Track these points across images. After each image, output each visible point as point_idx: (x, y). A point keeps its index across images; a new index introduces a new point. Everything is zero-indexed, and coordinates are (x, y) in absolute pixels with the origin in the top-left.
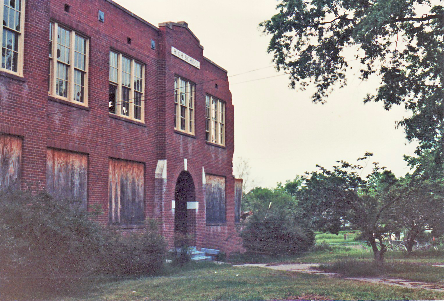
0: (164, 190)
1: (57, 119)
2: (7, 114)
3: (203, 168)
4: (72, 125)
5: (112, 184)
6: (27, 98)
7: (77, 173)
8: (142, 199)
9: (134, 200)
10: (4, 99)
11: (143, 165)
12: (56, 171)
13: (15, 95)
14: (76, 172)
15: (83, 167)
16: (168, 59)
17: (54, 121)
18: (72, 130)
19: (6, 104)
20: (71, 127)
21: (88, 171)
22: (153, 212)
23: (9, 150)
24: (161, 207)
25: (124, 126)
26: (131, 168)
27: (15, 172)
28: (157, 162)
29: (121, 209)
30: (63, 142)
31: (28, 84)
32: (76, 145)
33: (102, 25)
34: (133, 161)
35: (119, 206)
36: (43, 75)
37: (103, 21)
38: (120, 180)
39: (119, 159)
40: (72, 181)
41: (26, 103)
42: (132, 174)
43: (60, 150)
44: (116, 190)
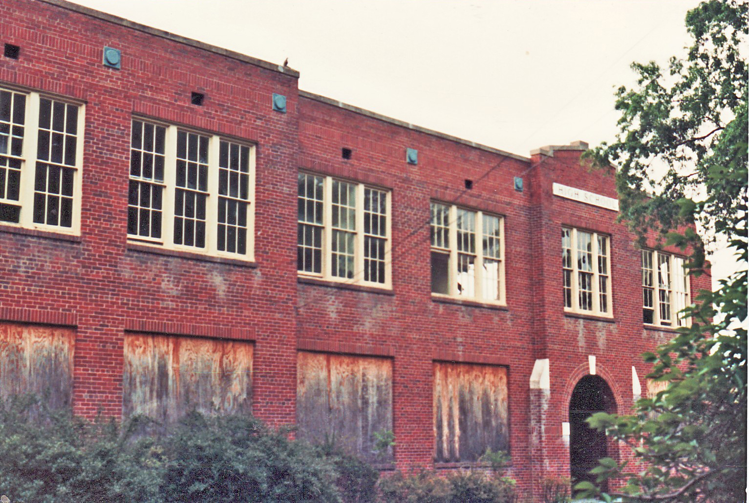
0: (545, 407)
1: (332, 312)
2: (226, 312)
3: (633, 368)
4: (360, 318)
5: (442, 401)
6: (260, 289)
7: (373, 386)
8: (505, 421)
9: (487, 424)
10: (221, 293)
11: (505, 370)
12: (334, 385)
13: (239, 286)
14: (370, 384)
15: (385, 377)
16: (546, 204)
17: (326, 314)
18: (361, 324)
19: (223, 299)
20: (359, 321)
21: (394, 383)
22: (527, 442)
23: (232, 361)
24: (540, 433)
25: (462, 311)
26: (480, 374)
27: (242, 389)
28: (534, 363)
29: (460, 439)
30: (344, 343)
31: (261, 270)
32: (369, 345)
33: (415, 169)
34: (483, 365)
35: (457, 431)
36: (288, 254)
37: (416, 163)
38: (457, 394)
39: (455, 363)
40: (363, 398)
41: (258, 295)
42: (482, 383)
43: (338, 354)
44: (450, 408)
